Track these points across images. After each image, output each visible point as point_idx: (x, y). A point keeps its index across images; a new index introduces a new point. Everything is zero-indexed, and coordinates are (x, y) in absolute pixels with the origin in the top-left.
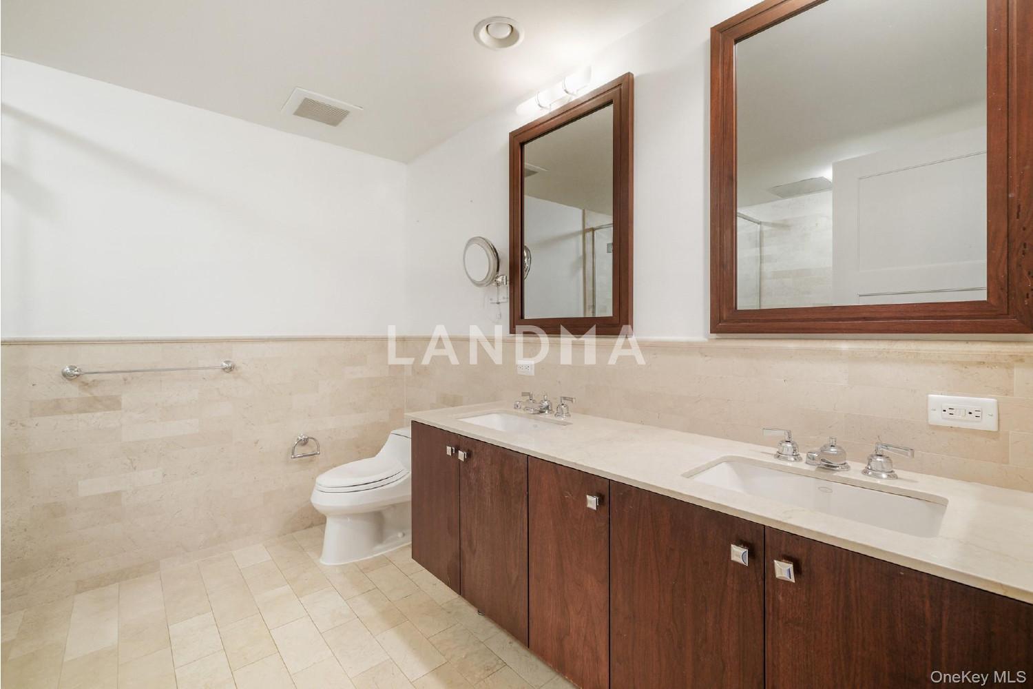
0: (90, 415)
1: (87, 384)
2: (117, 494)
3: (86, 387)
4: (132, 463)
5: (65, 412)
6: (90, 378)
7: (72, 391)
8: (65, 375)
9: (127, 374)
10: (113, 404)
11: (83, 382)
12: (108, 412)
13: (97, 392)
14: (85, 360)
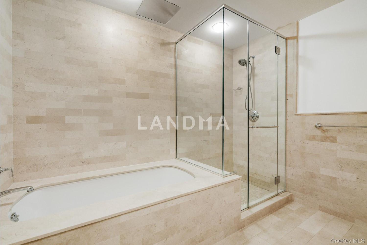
0: (325, 143)
1: (324, 131)
2: (335, 178)
3: (323, 132)
4: (341, 167)
5: (316, 140)
6: (325, 128)
7: (318, 133)
8: (316, 127)
9: (340, 128)
10: (334, 140)
11: (322, 130)
12: (331, 143)
13: (327, 134)
14: (323, 121)
